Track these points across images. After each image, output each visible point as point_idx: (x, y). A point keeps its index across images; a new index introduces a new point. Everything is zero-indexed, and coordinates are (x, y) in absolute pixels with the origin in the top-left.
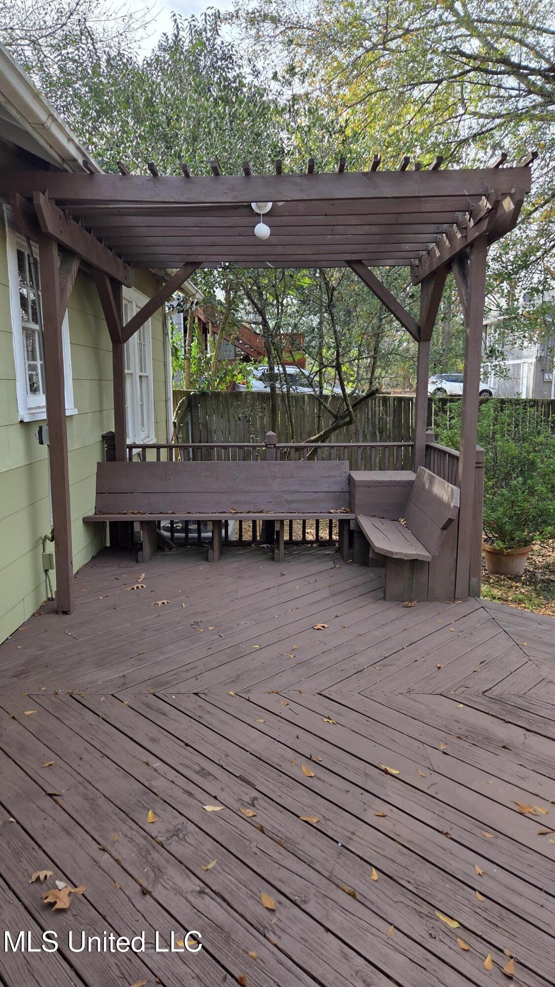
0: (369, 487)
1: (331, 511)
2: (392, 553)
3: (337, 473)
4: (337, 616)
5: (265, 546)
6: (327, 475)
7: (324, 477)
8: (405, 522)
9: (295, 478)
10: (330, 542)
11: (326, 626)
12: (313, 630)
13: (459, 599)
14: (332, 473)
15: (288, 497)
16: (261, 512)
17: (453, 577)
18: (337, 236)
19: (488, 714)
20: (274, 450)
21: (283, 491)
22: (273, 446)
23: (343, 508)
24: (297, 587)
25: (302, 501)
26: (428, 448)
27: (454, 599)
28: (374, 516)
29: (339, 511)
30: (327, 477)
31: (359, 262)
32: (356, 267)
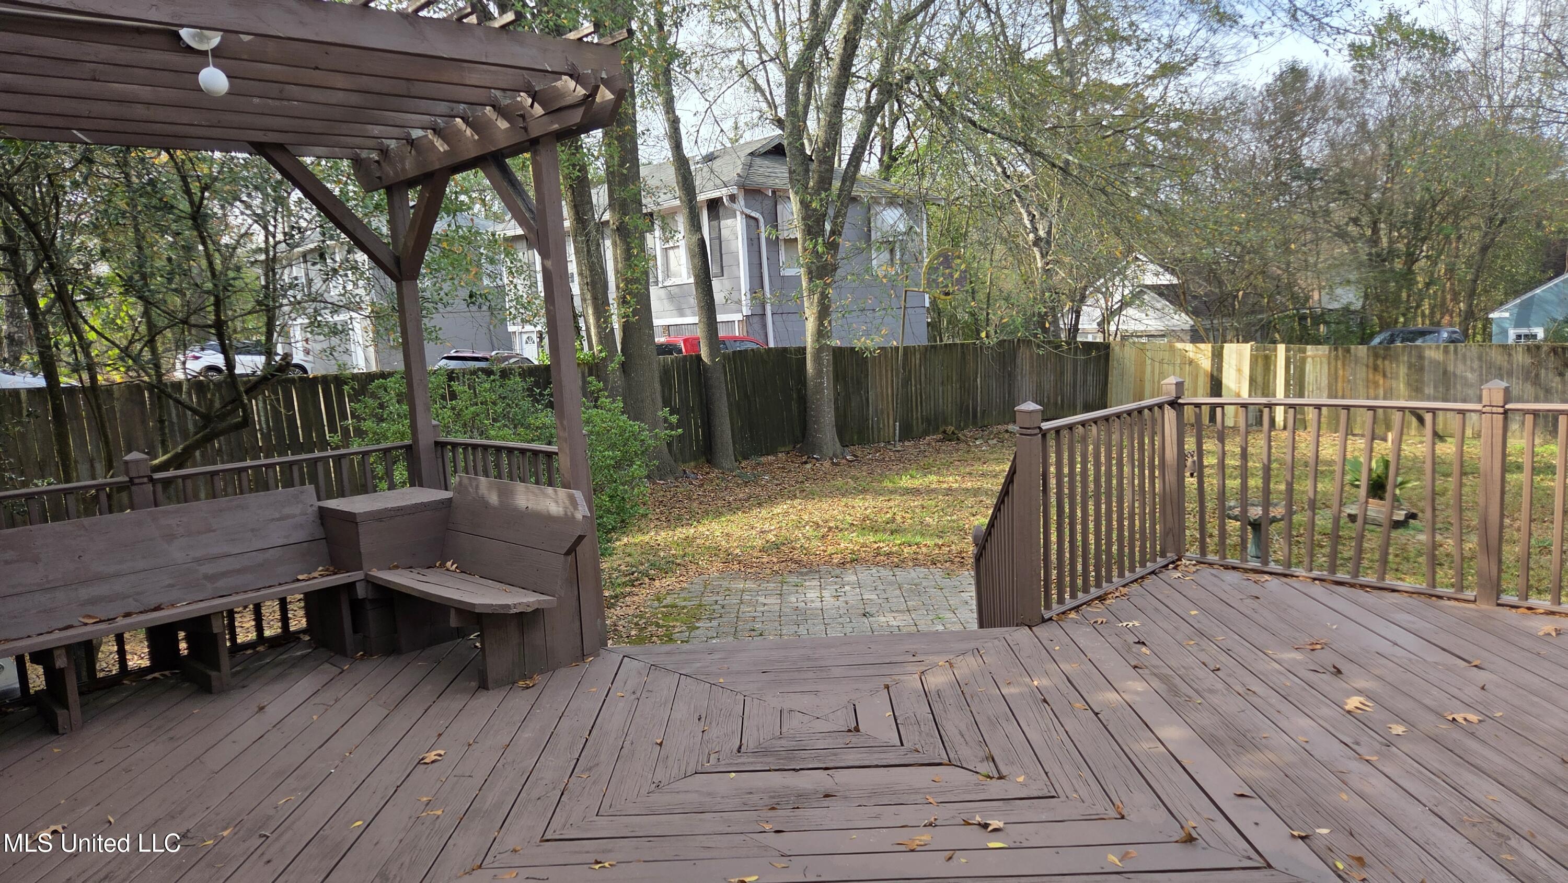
0: (380, 520)
1: (300, 577)
2: (508, 606)
3: (296, 510)
4: (440, 735)
5: (157, 675)
6: (277, 515)
7: (273, 519)
8: (455, 565)
9: (214, 531)
10: (287, 638)
11: (442, 752)
12: (422, 767)
13: (589, 655)
14: (287, 511)
15: (208, 569)
16: (158, 608)
17: (578, 624)
18: (270, 101)
19: (769, 771)
20: (150, 487)
21: (198, 561)
22: (145, 480)
23: (320, 568)
24: (315, 717)
25: (238, 572)
26: (440, 445)
27: (583, 656)
28: (396, 567)
29: (316, 574)
30: (278, 520)
31: (281, 147)
32: (278, 156)
